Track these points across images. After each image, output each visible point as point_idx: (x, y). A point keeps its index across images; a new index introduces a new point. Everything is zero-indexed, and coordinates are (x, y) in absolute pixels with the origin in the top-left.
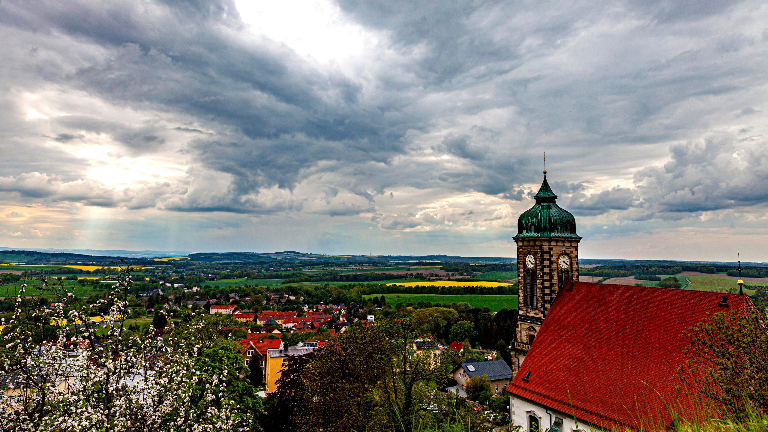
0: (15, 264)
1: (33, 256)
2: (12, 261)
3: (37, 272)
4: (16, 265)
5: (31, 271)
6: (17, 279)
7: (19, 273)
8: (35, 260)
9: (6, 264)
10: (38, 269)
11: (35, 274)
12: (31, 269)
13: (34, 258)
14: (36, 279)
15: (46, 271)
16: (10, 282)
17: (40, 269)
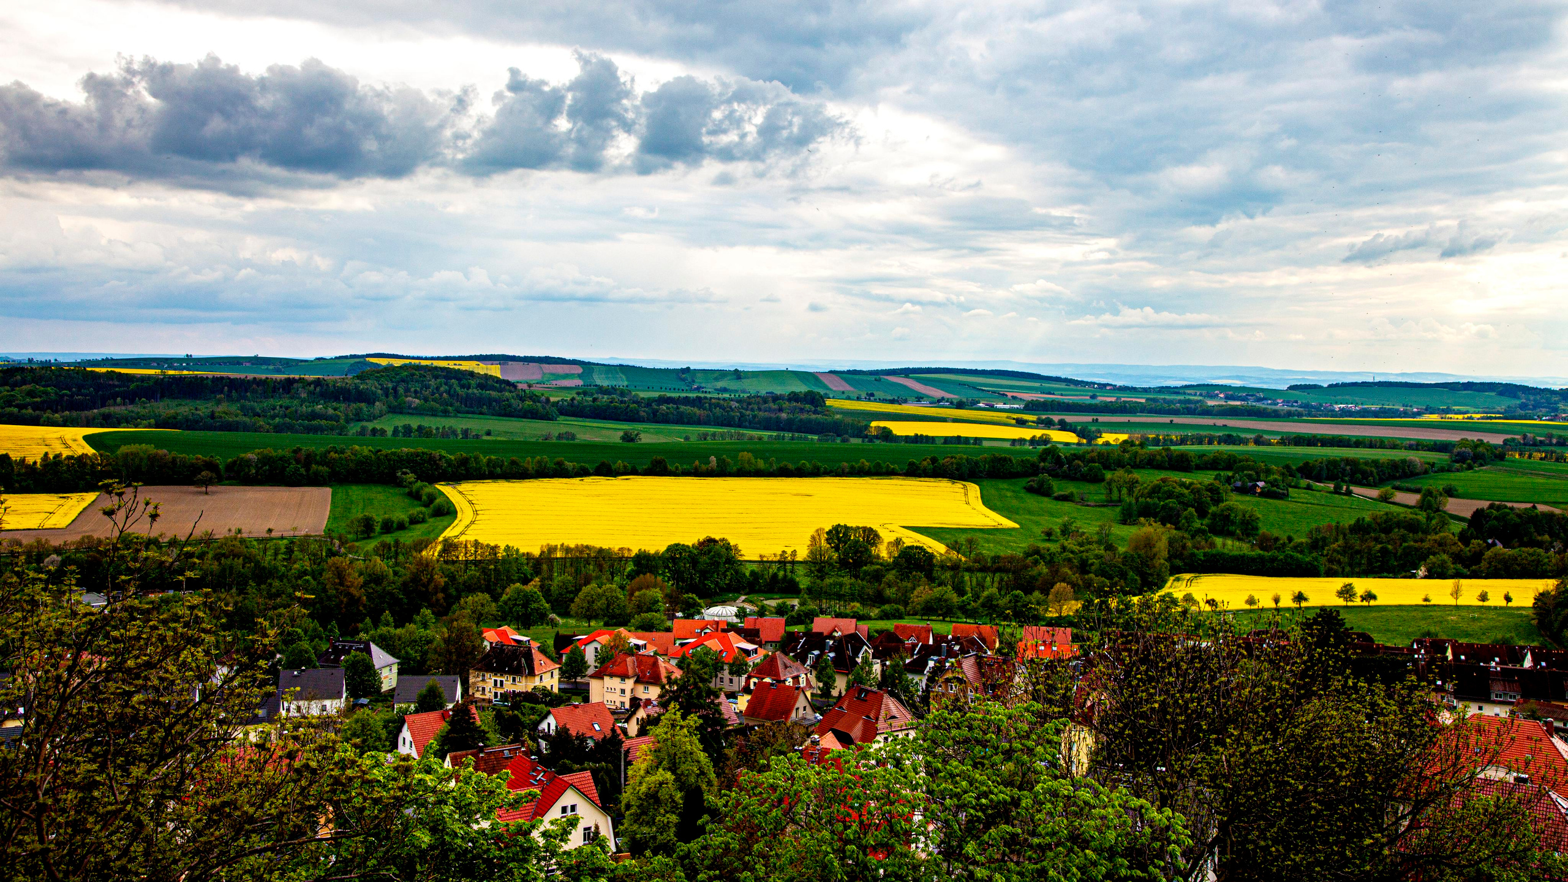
0: (1478, 416)
1: (1515, 397)
2: (1471, 409)
3: (1539, 438)
4: (1482, 418)
5: (1525, 437)
6: (1497, 456)
7: (1497, 440)
8: (1523, 406)
9: (1460, 417)
10: (1537, 430)
11: (1535, 444)
12: (1525, 429)
13: (1518, 402)
14: (1541, 459)
15: (1560, 437)
16: (1486, 464)
17: (1546, 431)
